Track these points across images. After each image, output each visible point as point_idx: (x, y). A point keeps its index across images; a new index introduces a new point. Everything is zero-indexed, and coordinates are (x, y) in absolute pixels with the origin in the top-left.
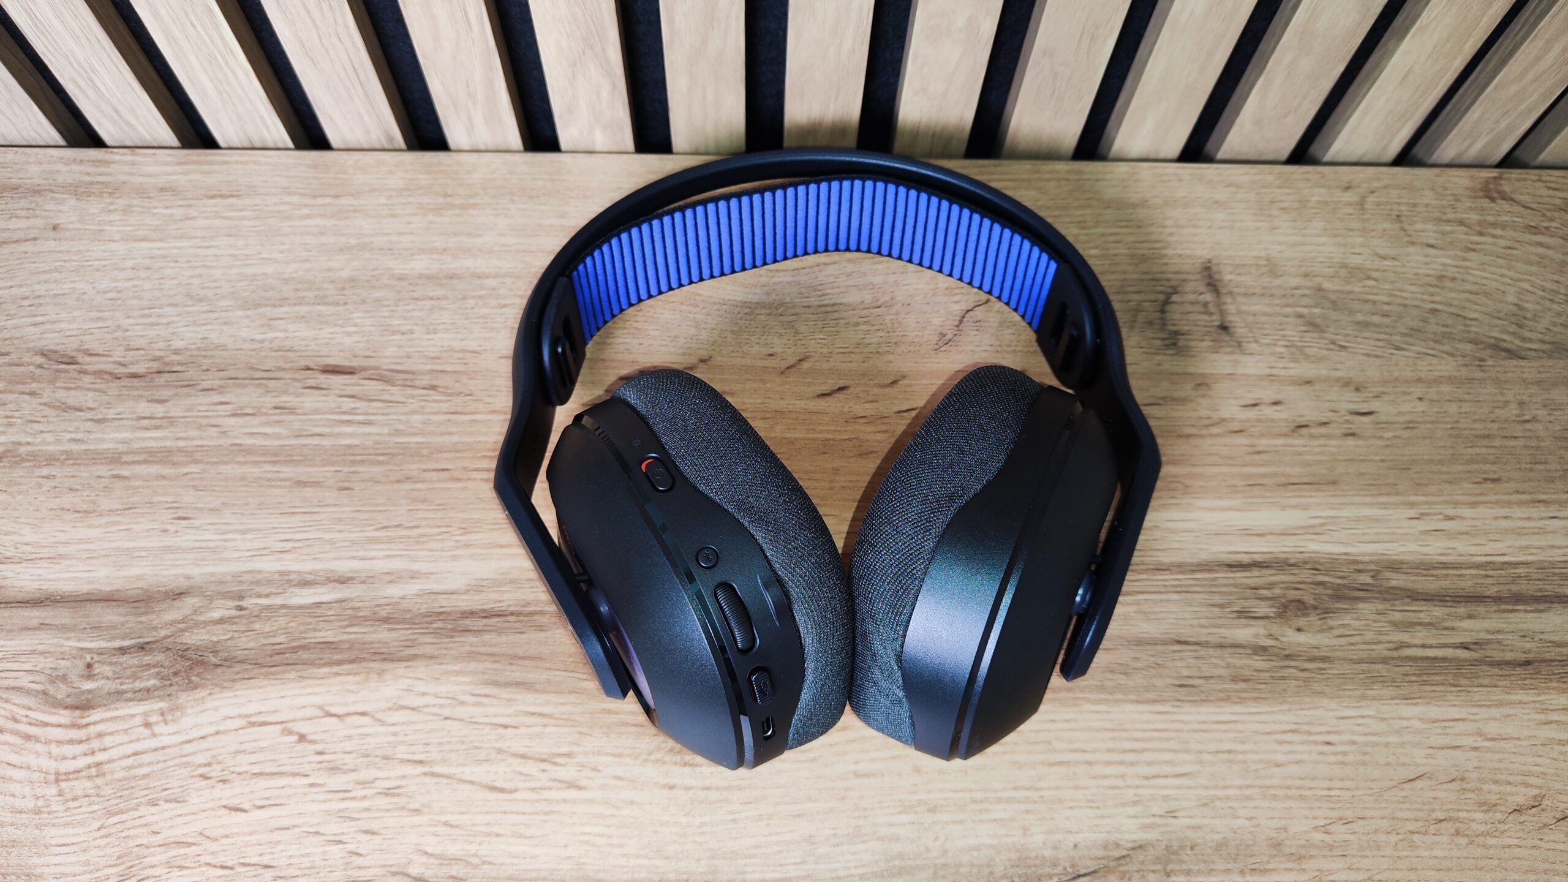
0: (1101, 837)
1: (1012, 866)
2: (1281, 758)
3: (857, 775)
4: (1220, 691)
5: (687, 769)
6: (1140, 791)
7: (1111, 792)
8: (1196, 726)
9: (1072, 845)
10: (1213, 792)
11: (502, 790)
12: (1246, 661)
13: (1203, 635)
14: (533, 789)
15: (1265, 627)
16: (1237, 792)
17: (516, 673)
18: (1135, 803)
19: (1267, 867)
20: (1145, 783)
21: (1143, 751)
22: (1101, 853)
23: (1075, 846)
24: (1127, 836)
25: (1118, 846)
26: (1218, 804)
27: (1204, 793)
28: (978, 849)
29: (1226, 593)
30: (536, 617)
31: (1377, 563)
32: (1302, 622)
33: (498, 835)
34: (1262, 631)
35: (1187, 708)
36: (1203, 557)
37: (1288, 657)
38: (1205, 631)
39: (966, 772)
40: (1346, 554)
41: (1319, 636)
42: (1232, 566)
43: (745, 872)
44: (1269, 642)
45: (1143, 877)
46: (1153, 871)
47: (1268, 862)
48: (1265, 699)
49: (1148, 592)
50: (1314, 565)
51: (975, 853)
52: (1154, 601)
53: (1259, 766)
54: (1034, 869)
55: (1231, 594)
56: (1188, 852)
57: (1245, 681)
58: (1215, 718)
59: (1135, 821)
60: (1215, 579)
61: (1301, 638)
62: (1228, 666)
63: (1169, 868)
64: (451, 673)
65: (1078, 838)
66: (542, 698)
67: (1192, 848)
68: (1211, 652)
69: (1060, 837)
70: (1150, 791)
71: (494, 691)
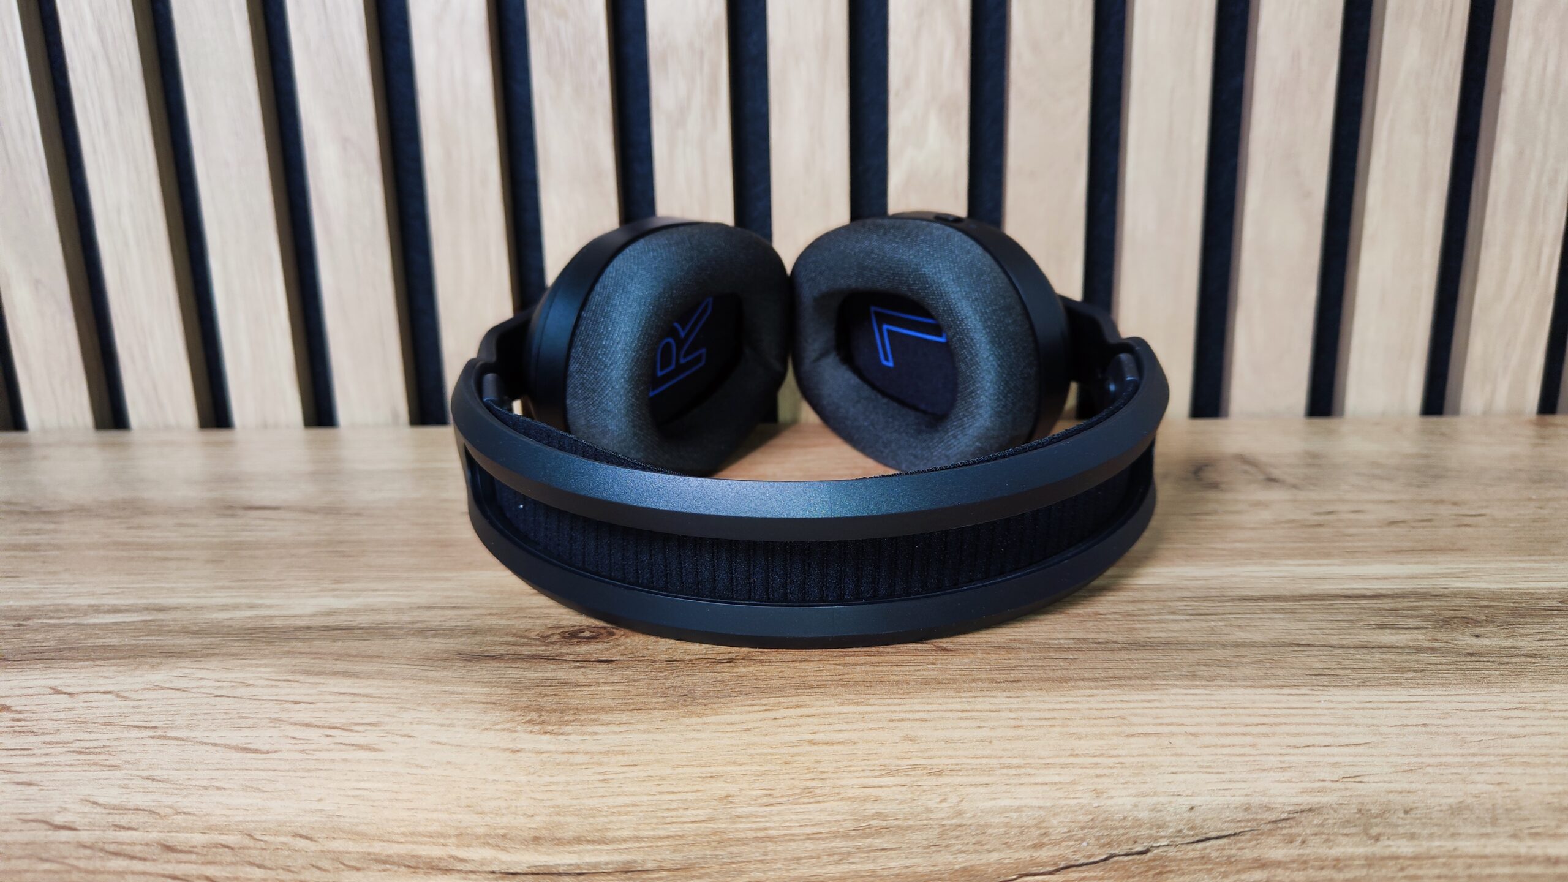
0: (1239, 800)
1: (1083, 828)
2: (1514, 730)
3: (811, 742)
4: (1382, 679)
5: (548, 737)
6: (1287, 758)
7: (1238, 759)
8: (1357, 705)
9: (1184, 808)
10: (1420, 760)
11: (256, 751)
12: (1414, 658)
13: (1334, 640)
14: (303, 751)
15: (1424, 634)
16: (1457, 759)
17: (340, 666)
18: (1283, 769)
19: (1561, 831)
20: (1292, 751)
21: (1277, 725)
22: (1241, 815)
23: (1192, 808)
24: (1280, 800)
25: (1269, 809)
26: (1430, 770)
27: (1400, 760)
28: (1019, 810)
29: (1352, 613)
30: (390, 631)
31: (1560, 593)
32: (1477, 631)
33: (219, 788)
34: (1421, 637)
35: (1333, 691)
36: (1306, 592)
37: (1472, 654)
38: (1335, 637)
39: (991, 742)
40: (1511, 589)
41: (1511, 640)
42: (1348, 597)
43: (607, 830)
44: (1436, 644)
45: (1327, 840)
46: (1347, 835)
47: (1558, 827)
48: (1460, 684)
49: (1239, 613)
50: (1471, 596)
51: (1015, 815)
52: (1250, 619)
53: (1484, 738)
54: (1122, 831)
55: (1360, 613)
56: (1402, 815)
57: (1416, 671)
58: (1384, 699)
59: (1294, 785)
60: (1331, 605)
61: (1485, 641)
62: (1384, 661)
63: (1374, 831)
64: (251, 665)
65: (1196, 801)
66: (365, 682)
67: (1406, 812)
68: (1352, 651)
69: (1163, 799)
70: (1303, 759)
71: (302, 678)
